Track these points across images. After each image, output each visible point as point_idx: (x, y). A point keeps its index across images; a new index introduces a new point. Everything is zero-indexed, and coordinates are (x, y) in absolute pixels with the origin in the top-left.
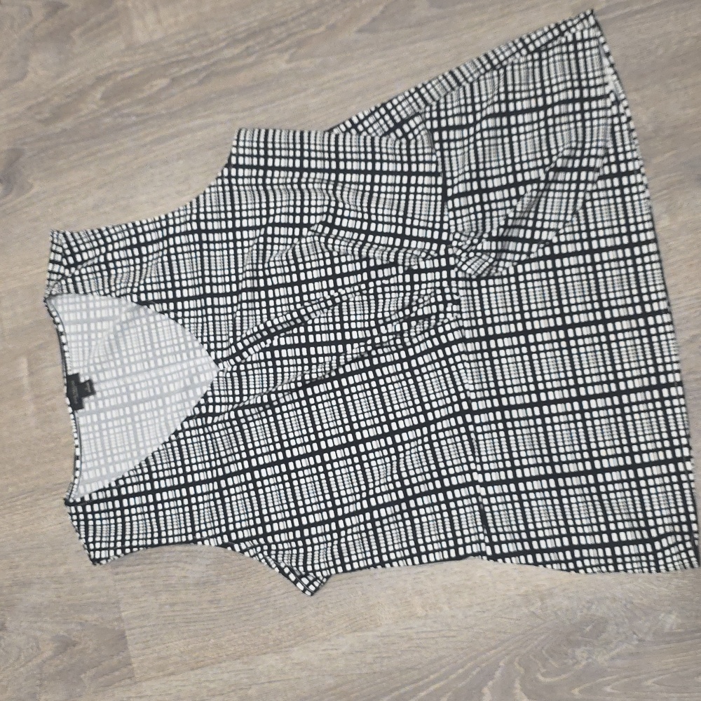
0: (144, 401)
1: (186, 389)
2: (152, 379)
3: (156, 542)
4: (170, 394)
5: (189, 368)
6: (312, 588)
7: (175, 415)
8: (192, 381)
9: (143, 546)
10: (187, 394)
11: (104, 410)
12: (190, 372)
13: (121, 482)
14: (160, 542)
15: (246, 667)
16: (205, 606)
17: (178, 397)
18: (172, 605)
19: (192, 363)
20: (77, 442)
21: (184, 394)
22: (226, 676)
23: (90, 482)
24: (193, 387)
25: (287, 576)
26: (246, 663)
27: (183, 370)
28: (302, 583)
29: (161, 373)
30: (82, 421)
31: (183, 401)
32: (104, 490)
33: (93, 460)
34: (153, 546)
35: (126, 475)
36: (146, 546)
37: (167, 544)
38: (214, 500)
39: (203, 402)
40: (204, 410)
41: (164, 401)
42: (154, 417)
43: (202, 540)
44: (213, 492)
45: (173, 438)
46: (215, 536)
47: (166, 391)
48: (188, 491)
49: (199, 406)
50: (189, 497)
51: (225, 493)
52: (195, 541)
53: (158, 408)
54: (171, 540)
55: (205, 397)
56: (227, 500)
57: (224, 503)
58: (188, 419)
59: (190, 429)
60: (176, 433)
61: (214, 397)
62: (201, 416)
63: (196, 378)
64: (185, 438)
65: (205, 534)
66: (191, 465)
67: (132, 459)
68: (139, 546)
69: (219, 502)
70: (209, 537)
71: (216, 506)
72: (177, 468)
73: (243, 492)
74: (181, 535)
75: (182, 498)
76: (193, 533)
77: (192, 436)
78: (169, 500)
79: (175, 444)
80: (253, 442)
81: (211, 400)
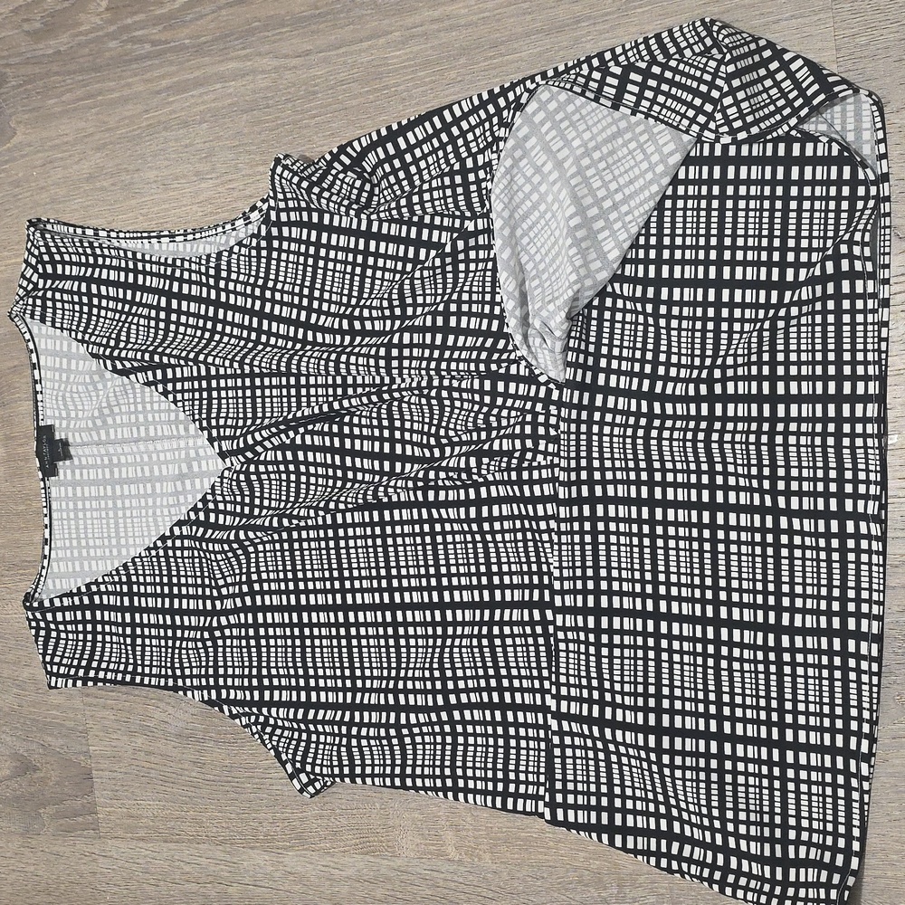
0: (129, 481)
1: (182, 477)
2: (141, 453)
3: (128, 678)
4: (161, 479)
5: (187, 448)
8: (190, 467)
9: (111, 681)
10: (183, 483)
11: (81, 483)
12: (187, 454)
13: (94, 588)
14: (133, 679)
17: (169, 487)
19: (191, 442)
20: (47, 521)
21: (179, 484)
24: (192, 475)
26: (228, 853)
27: (179, 449)
28: (299, 781)
29: (151, 448)
30: (54, 492)
31: (176, 493)
32: (71, 595)
33: (65, 548)
34: (123, 682)
35: (100, 580)
36: (114, 682)
37: (142, 684)
38: (203, 640)
39: (200, 505)
40: (202, 516)
41: (153, 487)
42: (140, 507)
43: (185, 689)
44: (203, 629)
45: (159, 544)
46: (200, 688)
47: (157, 473)
48: (173, 620)
49: (195, 509)
50: (174, 627)
51: (217, 634)
52: (175, 689)
53: (146, 496)
54: (146, 681)
55: (204, 500)
56: (220, 642)
57: (215, 647)
58: (180, 524)
59: (182, 537)
60: (163, 538)
61: (215, 502)
62: (198, 523)
63: (195, 464)
64: (174, 548)
65: (188, 682)
66: (179, 585)
67: (112, 558)
68: (105, 681)
69: (209, 643)
70: (193, 688)
71: (205, 648)
72: (162, 584)
73: (239, 638)
74: (160, 676)
75: (165, 627)
76: (175, 678)
77: (182, 548)
78: (150, 626)
79: (161, 553)
80: (259, 572)
81: (211, 506)
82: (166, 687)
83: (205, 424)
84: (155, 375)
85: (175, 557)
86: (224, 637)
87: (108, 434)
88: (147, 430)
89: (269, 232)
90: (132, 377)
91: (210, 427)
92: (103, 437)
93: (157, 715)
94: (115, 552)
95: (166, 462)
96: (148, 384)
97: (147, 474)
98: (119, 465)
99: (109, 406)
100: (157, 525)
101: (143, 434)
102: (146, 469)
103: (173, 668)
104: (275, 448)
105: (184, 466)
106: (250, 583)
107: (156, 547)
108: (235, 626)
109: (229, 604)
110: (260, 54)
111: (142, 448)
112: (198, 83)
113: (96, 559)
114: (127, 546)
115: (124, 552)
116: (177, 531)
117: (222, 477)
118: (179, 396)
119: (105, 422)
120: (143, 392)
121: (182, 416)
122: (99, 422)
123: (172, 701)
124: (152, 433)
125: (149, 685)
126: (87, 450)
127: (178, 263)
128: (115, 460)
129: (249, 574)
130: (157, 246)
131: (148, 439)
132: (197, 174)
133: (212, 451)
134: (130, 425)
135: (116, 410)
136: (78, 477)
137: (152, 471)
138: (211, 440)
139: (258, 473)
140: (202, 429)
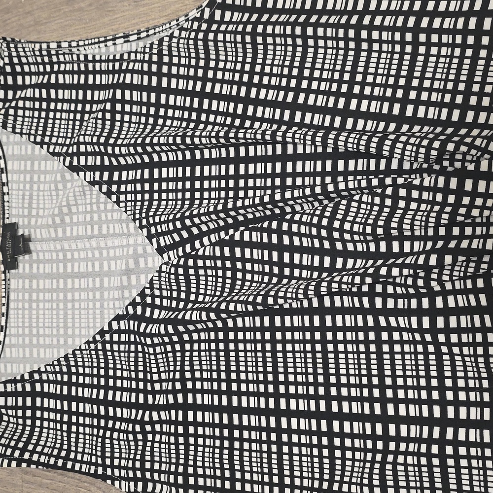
0: (80, 275)
1: (128, 272)
2: (93, 249)
3: (60, 463)
4: (109, 274)
8: (137, 263)
9: (43, 464)
10: (129, 278)
12: (135, 250)
13: (36, 376)
14: (65, 464)
17: (116, 281)
21: (125, 278)
23: (12, 361)
24: (137, 271)
27: (128, 245)
29: (102, 244)
31: (122, 288)
32: (14, 381)
33: (18, 336)
34: (55, 466)
35: (43, 369)
36: (47, 465)
37: (73, 470)
38: (134, 433)
41: (102, 281)
42: (88, 300)
43: (113, 479)
46: (128, 479)
47: (106, 268)
48: (107, 411)
50: (107, 417)
51: (148, 428)
52: (104, 477)
53: (94, 289)
56: (150, 437)
63: (142, 261)
64: (112, 342)
65: (116, 472)
66: (115, 378)
67: (58, 346)
68: (38, 463)
69: (140, 437)
70: (120, 478)
71: (136, 440)
72: (99, 376)
73: (169, 434)
74: (90, 463)
75: (99, 416)
76: (105, 467)
77: (119, 343)
78: (85, 415)
79: (100, 346)
80: (192, 371)
81: (149, 300)
85: (112, 351)
86: (154, 432)
87: (64, 231)
88: (100, 228)
92: (60, 234)
94: (62, 341)
95: (116, 258)
97: (97, 269)
98: (73, 260)
99: (69, 206)
101: (96, 232)
102: (97, 264)
103: (103, 457)
105: (131, 262)
106: (183, 380)
109: (161, 400)
111: (94, 245)
113: (45, 346)
114: (73, 336)
115: (70, 341)
119: (63, 220)
122: (58, 220)
124: (104, 231)
125: (80, 472)
126: (45, 246)
128: (69, 256)
129: (182, 372)
131: (101, 235)
134: (85, 223)
135: (74, 209)
136: (35, 271)
137: (101, 266)
139: (196, 267)
140: (141, 227)
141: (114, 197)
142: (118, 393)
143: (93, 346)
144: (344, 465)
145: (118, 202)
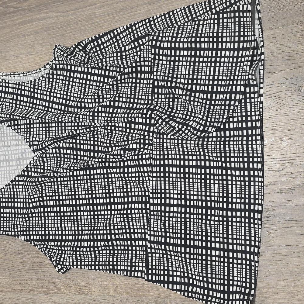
0: (1, 161)
1: (19, 159)
2: (5, 151)
4: (12, 160)
5: (22, 149)
6: (62, 271)
7: (13, 172)
8: (22, 156)
10: (20, 162)
12: (22, 151)
15: (32, 297)
16: (18, 264)
17: (15, 163)
18: (4, 260)
19: (23, 147)
21: (18, 162)
22: (23, 299)
24: (23, 159)
25: (52, 262)
26: (32, 295)
27: (19, 149)
28: (58, 268)
29: (9, 149)
31: (17, 165)
38: (25, 218)
39: (25, 169)
40: (26, 173)
41: (9, 163)
42: (4, 171)
43: (18, 236)
44: (25, 214)
45: (11, 183)
46: (24, 235)
47: (10, 158)
48: (15, 211)
49: (24, 171)
50: (15, 213)
51: (30, 215)
52: (15, 236)
53: (6, 166)
54: (4, 233)
55: (27, 167)
56: (31, 219)
57: (29, 220)
58: (18, 176)
59: (19, 181)
60: (12, 181)
61: (31, 168)
62: (24, 176)
63: (24, 155)
64: (16, 185)
65: (19, 233)
66: (17, 198)
69: (27, 219)
70: (21, 235)
71: (26, 221)
72: (11, 198)
73: (38, 217)
74: (9, 231)
75: (12, 213)
76: (15, 232)
77: (19, 185)
78: (6, 213)
79: (11, 187)
80: (46, 193)
81: (29, 169)
82: (11, 235)
83: (28, 140)
84: (11, 123)
85: (16, 188)
86: (33, 217)
88: (8, 143)
89: (53, 72)
90: (3, 124)
91: (30, 141)
93: (8, 246)
95: (14, 154)
96: (9, 126)
97: (7, 158)
100: (10, 177)
101: (6, 144)
102: (7, 157)
103: (14, 228)
104: (53, 148)
105: (20, 155)
106: (42, 197)
107: (9, 185)
108: (37, 213)
109: (35, 205)
110: (51, 11)
111: (6, 149)
112: (30, 22)
116: (17, 179)
117: (33, 159)
118: (19, 131)
120: (7, 130)
121: (20, 138)
123: (13, 240)
124: (9, 144)
127: (21, 83)
129: (42, 194)
130: (13, 78)
131: (8, 146)
132: (28, 53)
133: (30, 150)
134: (2, 141)
137: (9, 157)
138: (30, 146)
139: (46, 157)
140: (27, 142)
141: (16, 131)
142: (19, 204)
143: (8, 187)
144: (98, 221)
145: (18, 132)
